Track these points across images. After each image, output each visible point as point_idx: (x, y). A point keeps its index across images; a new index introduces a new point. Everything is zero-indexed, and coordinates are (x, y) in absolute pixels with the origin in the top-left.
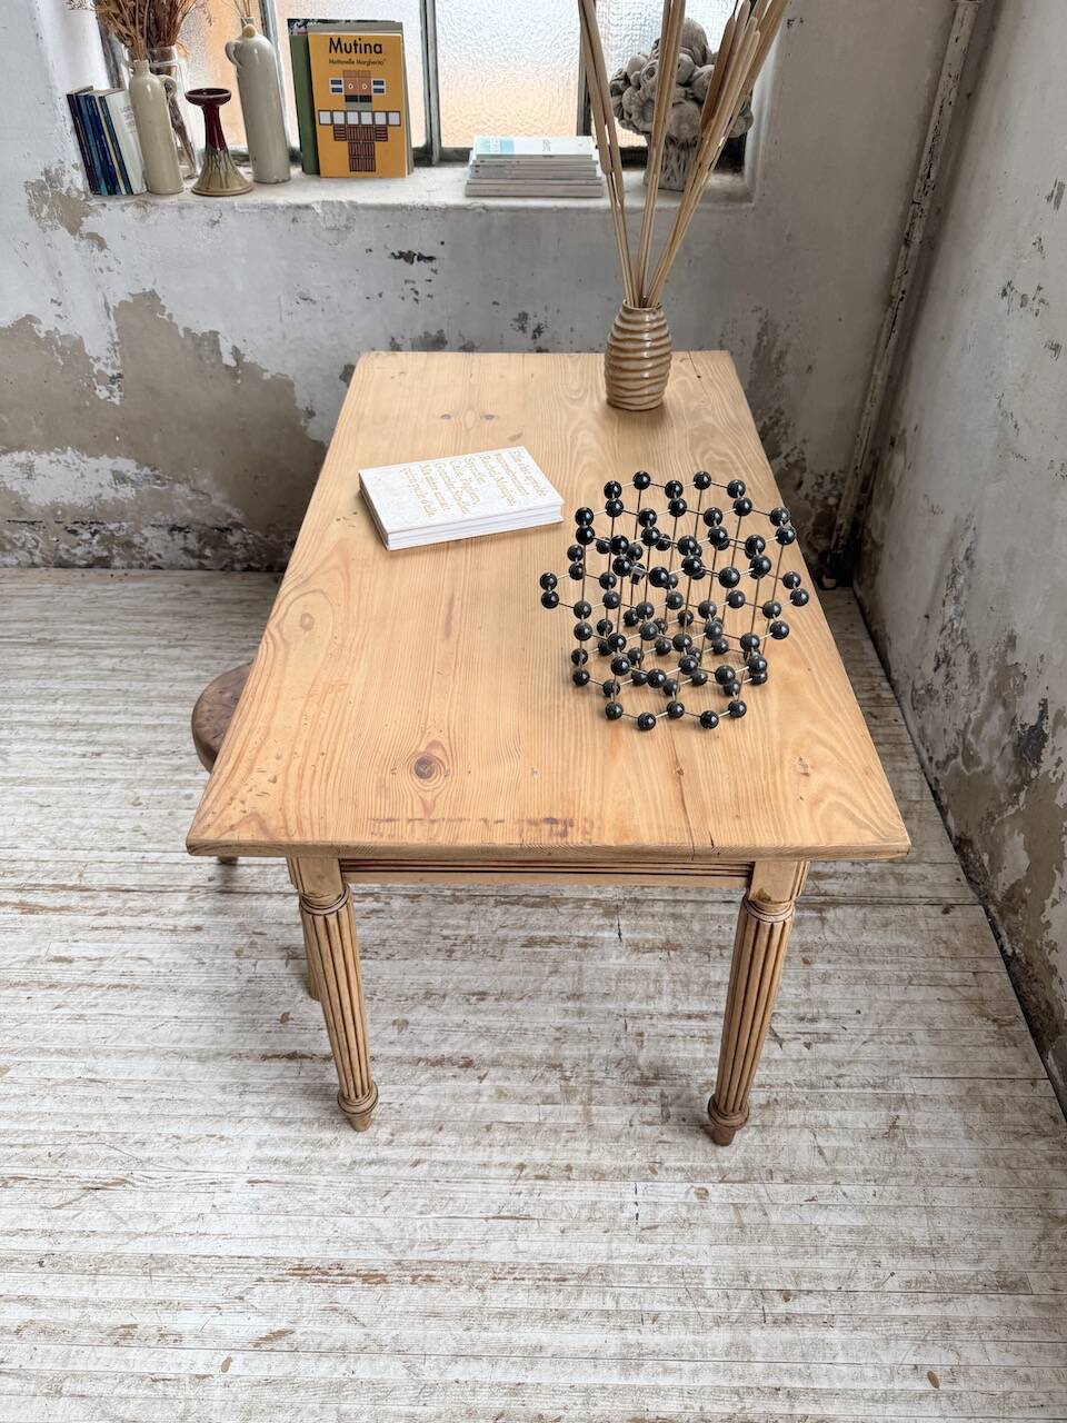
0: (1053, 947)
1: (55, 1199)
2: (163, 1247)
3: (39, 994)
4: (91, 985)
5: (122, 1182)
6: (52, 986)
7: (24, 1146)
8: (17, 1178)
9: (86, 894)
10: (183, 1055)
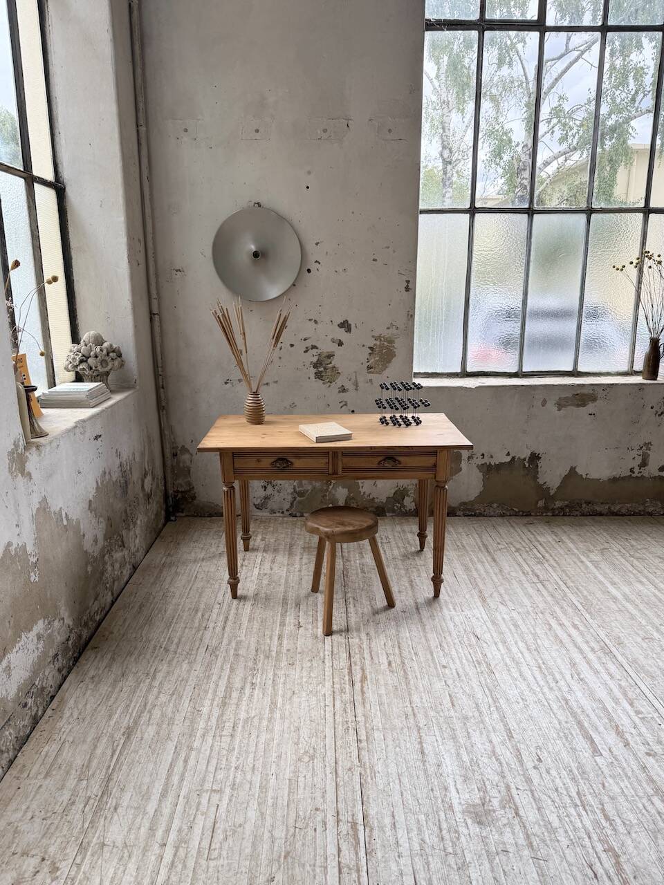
0: (369, 495)
1: (485, 645)
2: (489, 624)
3: (408, 666)
4: (400, 654)
5: (474, 633)
6: (404, 663)
7: (470, 654)
8: (482, 654)
9: (353, 665)
10: (424, 629)
